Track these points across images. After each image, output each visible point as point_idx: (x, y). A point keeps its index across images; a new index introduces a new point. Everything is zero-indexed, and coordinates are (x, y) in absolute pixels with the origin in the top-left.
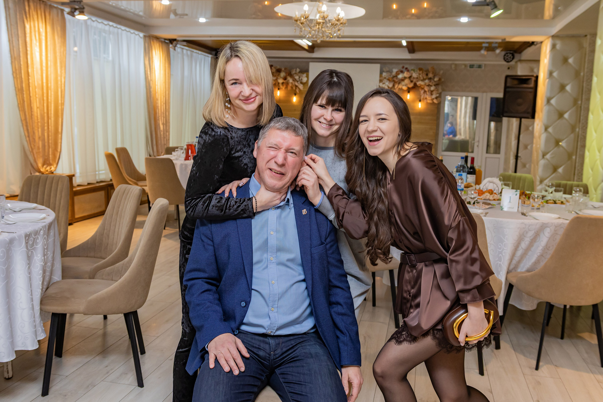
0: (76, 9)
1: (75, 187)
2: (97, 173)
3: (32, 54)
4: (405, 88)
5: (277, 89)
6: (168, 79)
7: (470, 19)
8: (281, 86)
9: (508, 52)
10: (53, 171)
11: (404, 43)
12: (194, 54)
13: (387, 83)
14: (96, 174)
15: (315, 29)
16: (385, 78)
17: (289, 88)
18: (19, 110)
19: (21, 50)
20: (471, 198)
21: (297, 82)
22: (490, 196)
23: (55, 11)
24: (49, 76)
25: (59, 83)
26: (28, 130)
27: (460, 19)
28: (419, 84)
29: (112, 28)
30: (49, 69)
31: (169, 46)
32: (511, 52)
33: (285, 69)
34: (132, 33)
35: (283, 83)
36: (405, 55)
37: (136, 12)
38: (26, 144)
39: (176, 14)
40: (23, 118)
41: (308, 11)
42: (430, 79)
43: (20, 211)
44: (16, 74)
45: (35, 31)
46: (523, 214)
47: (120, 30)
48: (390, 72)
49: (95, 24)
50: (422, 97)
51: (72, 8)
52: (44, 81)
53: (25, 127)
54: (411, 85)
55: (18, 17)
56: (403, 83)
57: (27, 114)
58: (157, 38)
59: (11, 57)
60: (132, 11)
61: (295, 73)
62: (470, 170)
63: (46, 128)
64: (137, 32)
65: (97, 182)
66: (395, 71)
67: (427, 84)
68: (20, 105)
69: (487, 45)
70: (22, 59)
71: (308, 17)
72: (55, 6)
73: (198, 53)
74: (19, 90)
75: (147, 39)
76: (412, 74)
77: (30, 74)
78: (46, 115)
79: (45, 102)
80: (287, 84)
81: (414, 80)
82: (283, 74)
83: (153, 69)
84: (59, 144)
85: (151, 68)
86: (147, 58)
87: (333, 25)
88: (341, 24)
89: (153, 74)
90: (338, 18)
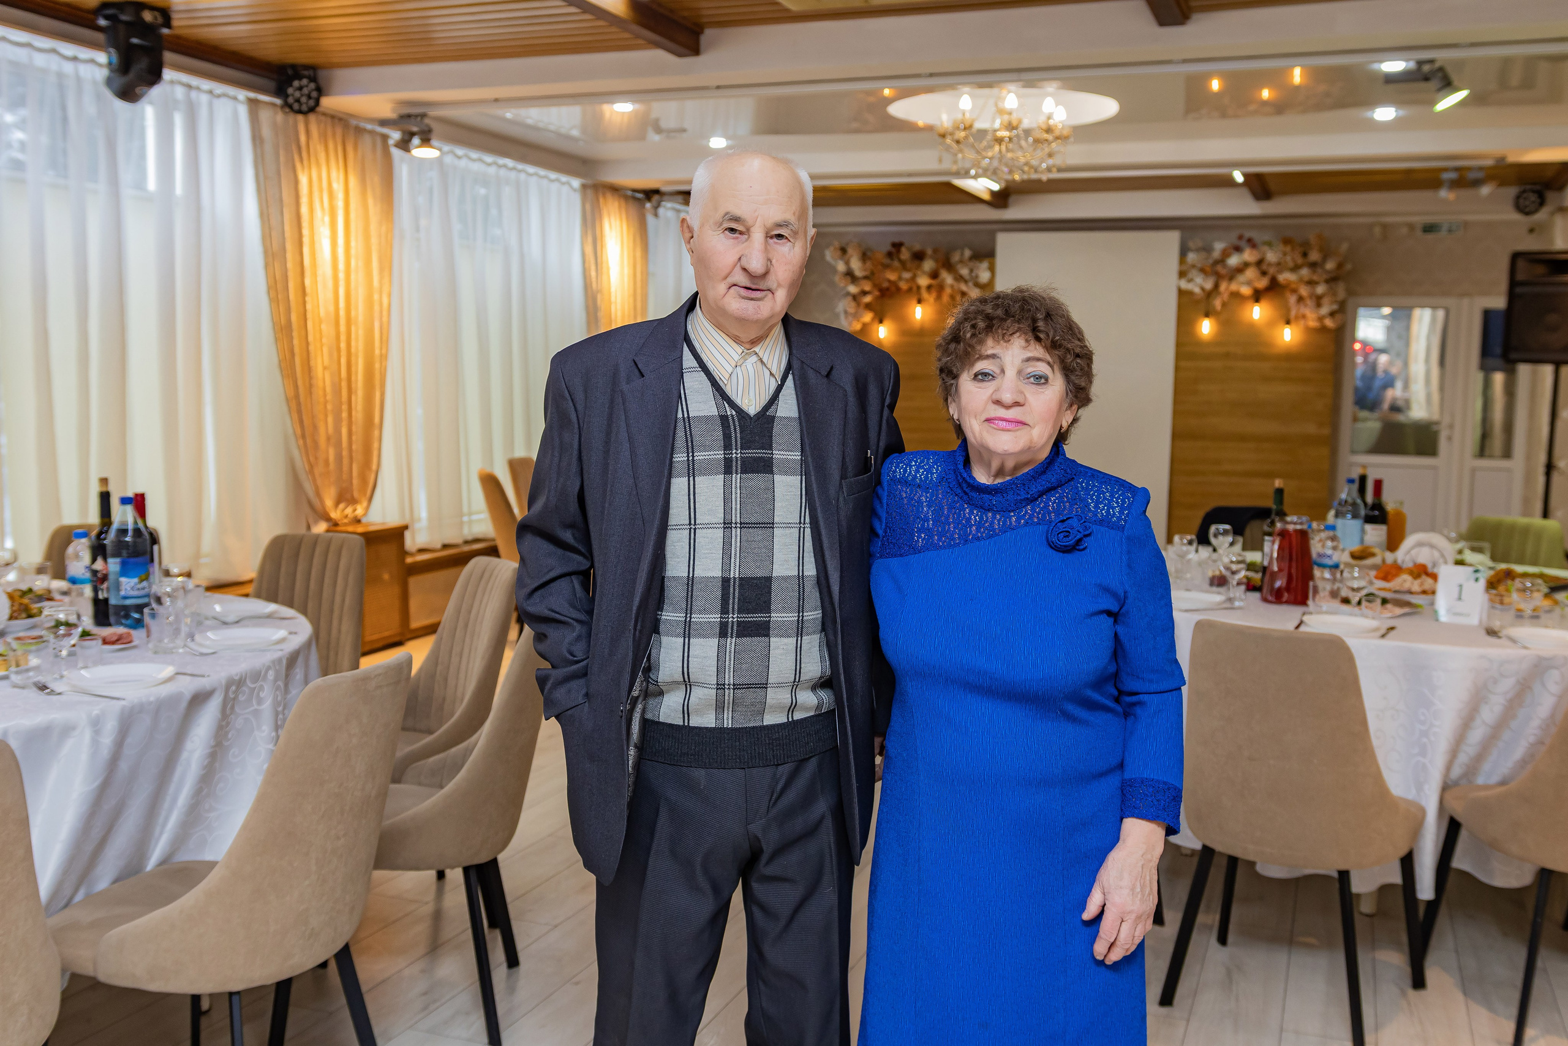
0: (412, 134)
1: (412, 554)
2: (465, 519)
3: (312, 243)
4: (1246, 291)
5: (914, 302)
6: (642, 288)
7: (1402, 113)
8: (925, 294)
9: (1528, 187)
10: (359, 517)
11: (1238, 177)
13: (1199, 279)
14: (462, 523)
15: (990, 154)
16: (1193, 266)
17: (945, 298)
18: (282, 375)
19: (288, 234)
20: (1353, 590)
21: (966, 282)
22: (1412, 584)
23: (367, 139)
24: (353, 293)
25: (377, 308)
26: (301, 422)
27: (1374, 112)
28: (1284, 280)
29: (503, 171)
30: (353, 277)
31: (644, 207)
32: (1538, 187)
33: (935, 251)
34: (552, 181)
35: (929, 287)
36: (1247, 206)
37: (563, 131)
38: (296, 453)
40: (291, 393)
41: (972, 110)
42: (1313, 266)
43: (237, 622)
44: (277, 290)
45: (321, 190)
46: (1492, 632)
47: (523, 176)
48: (1207, 249)
49: (463, 163)
50: (1293, 313)
51: (404, 132)
52: (342, 304)
53: (295, 416)
54: (1262, 283)
55: (282, 159)
56: (1241, 278)
57: (300, 383)
58: (615, 189)
59: (266, 252)
60: (552, 128)
61: (961, 261)
62: (1371, 513)
63: (345, 415)
64: (564, 178)
65: (467, 542)
66: (1219, 246)
67: (1306, 279)
68: (283, 365)
69: (1454, 175)
70: (289, 256)
71: (971, 127)
72: (369, 127)
74: (281, 329)
75: (589, 192)
76: (1264, 254)
77: (308, 290)
78: (344, 384)
79: (344, 354)
80: (941, 288)
81: (1272, 271)
82: (928, 265)
83: (604, 265)
84: (375, 453)
85: (599, 260)
86: (590, 239)
87: (1037, 141)
88: (1057, 138)
89: (605, 277)
90: (1049, 125)
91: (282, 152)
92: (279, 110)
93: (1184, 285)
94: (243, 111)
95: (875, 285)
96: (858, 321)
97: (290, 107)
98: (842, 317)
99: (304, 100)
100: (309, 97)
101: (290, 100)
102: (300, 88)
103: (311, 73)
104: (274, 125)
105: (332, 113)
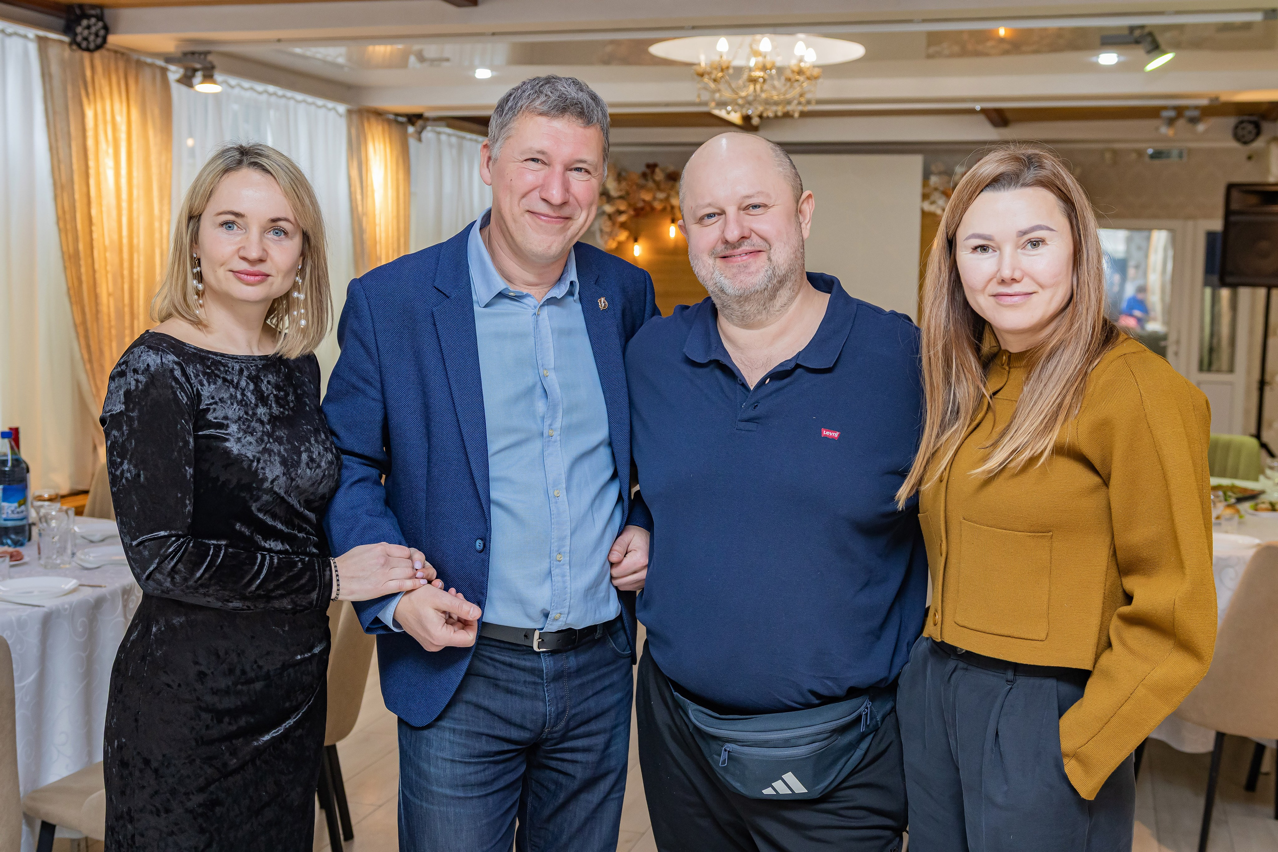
0: (195, 70)
3: (98, 174)
5: (669, 221)
6: (405, 209)
9: (1244, 119)
12: (467, 144)
13: (940, 203)
15: (745, 93)
16: (936, 189)
18: (71, 303)
19: (75, 167)
23: (148, 72)
24: (135, 221)
25: (157, 235)
26: (88, 347)
29: (273, 99)
30: (135, 206)
31: (406, 131)
32: (1252, 119)
34: (320, 107)
36: (985, 132)
37: (329, 59)
38: (83, 378)
39: (421, 58)
40: (78, 320)
41: (728, 52)
44: (65, 221)
45: (105, 123)
47: (292, 102)
48: (948, 174)
49: (237, 91)
51: (185, 68)
52: (125, 232)
55: (70, 94)
57: (87, 309)
58: (379, 114)
63: (127, 339)
64: (330, 104)
68: (72, 292)
69: (1172, 114)
70: (76, 186)
71: (727, 66)
72: (149, 60)
73: (476, 141)
74: (70, 257)
75: (355, 117)
77: (94, 220)
78: (127, 309)
79: (126, 280)
83: (369, 188)
85: (364, 184)
86: (355, 164)
87: (788, 80)
88: (808, 78)
89: (370, 201)
90: (800, 67)
91: (69, 88)
92: (67, 47)
93: (927, 207)
94: (33, 48)
95: (630, 205)
96: (614, 239)
97: (79, 45)
98: (598, 235)
99: (92, 38)
100: (97, 35)
101: (79, 39)
102: (88, 27)
103: (98, 11)
104: (63, 63)
105: (116, 48)
